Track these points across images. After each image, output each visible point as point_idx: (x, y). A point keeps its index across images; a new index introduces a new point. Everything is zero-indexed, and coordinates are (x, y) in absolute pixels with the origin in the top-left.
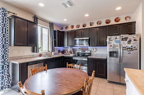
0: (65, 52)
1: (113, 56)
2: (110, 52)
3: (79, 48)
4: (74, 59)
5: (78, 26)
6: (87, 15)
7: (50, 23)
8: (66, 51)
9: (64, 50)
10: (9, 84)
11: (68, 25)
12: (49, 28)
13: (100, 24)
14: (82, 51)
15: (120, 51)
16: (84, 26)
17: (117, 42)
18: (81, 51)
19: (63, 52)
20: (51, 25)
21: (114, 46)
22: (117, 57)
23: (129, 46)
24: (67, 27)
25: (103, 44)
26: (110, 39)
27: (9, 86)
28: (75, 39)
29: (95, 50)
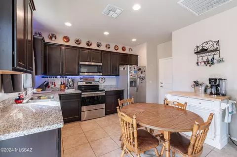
0: (49, 87)
2: (131, 82)
3: (81, 79)
4: (82, 96)
6: (106, 33)
8: (51, 85)
13: (109, 48)
14: (86, 83)
15: (138, 80)
16: (88, 44)
17: (135, 72)
19: (45, 87)
21: (133, 76)
22: (135, 86)
24: (53, 35)
25: (115, 73)
28: (81, 63)
29: (103, 81)
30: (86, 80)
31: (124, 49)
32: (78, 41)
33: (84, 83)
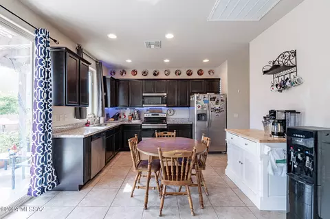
0: (120, 117)
1: (201, 120)
2: (198, 115)
3: (147, 110)
4: (143, 127)
5: (145, 73)
6: (167, 61)
7: (96, 62)
8: (122, 116)
9: (119, 114)
10: (54, 182)
11: (127, 68)
12: (96, 71)
13: (179, 74)
15: (209, 113)
16: (155, 75)
17: (205, 102)
19: (117, 117)
20: (99, 65)
21: (203, 107)
22: (205, 120)
23: (217, 107)
24: (124, 71)
25: (186, 103)
26: (197, 97)
27: (53, 184)
28: (144, 95)
29: (172, 112)
30: (152, 111)
31: (200, 73)
32: (144, 73)
33: (150, 115)
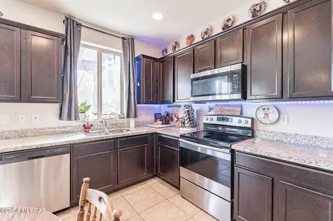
0: (172, 120)
3: (210, 109)
7: (123, 38)
8: (174, 117)
9: (169, 115)
12: (121, 52)
14: (218, 119)
18: (215, 118)
20: (128, 42)
29: (274, 116)
30: (220, 112)
33: (215, 120)
